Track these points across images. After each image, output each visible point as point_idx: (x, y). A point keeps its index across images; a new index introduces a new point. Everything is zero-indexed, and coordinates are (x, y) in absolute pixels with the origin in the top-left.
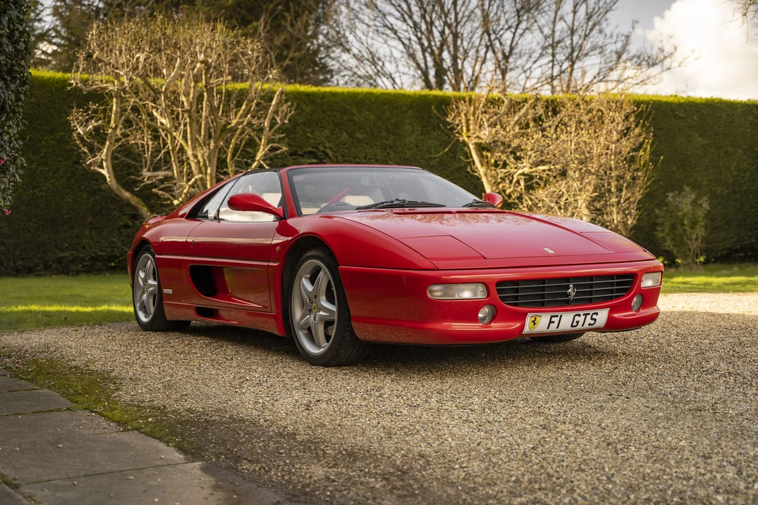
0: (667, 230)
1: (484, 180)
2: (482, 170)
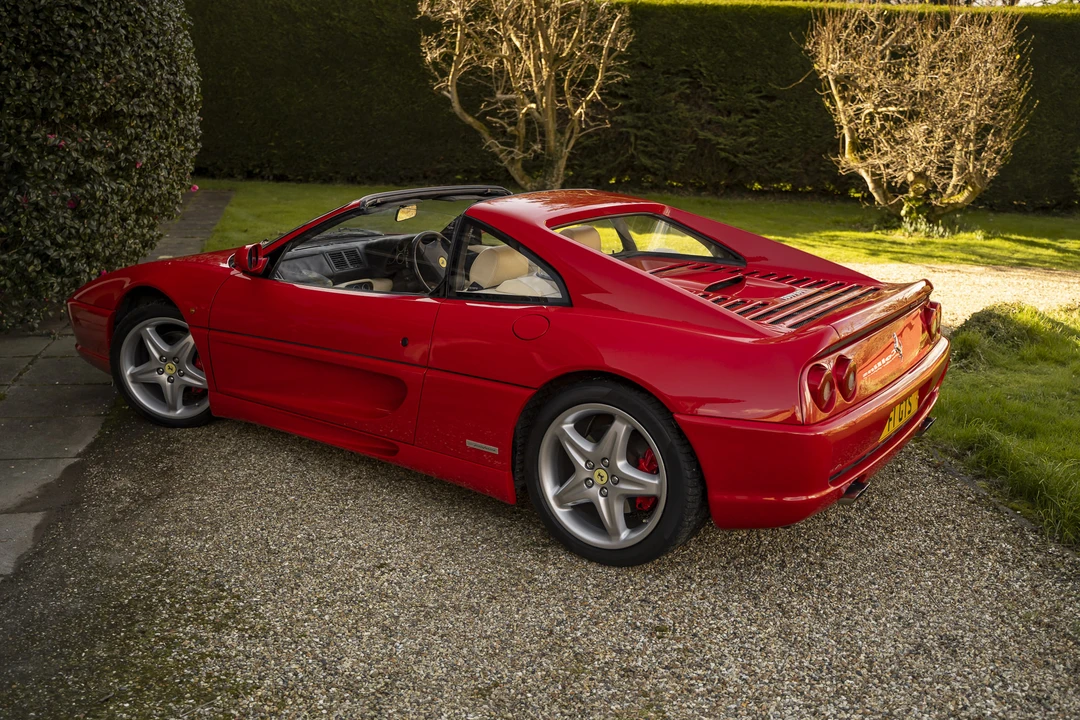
2: (840, 104)
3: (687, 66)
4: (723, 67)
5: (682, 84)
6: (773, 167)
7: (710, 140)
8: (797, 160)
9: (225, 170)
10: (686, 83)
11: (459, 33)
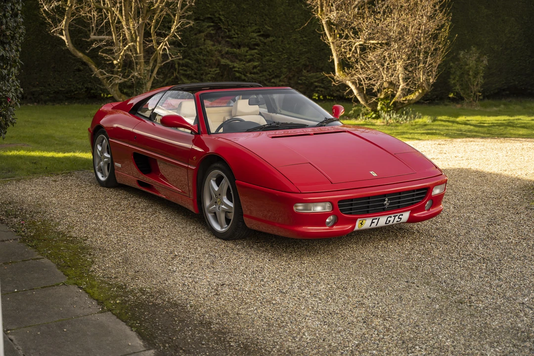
0: (457, 78)
1: (332, 47)
2: (331, 39)
3: (210, 15)
4: (235, 15)
5: (209, 27)
6: (269, 82)
7: (228, 65)
8: (284, 76)
10: (211, 26)
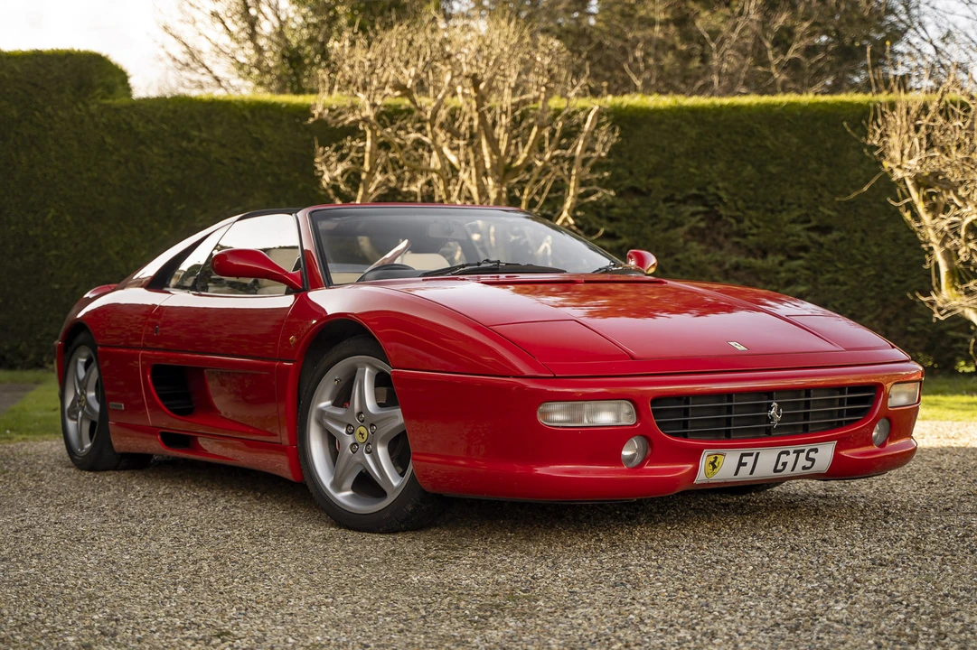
2: (927, 218)
3: (699, 189)
5: (693, 214)
9: (32, 356)
10: (699, 213)
11: (369, 143)
